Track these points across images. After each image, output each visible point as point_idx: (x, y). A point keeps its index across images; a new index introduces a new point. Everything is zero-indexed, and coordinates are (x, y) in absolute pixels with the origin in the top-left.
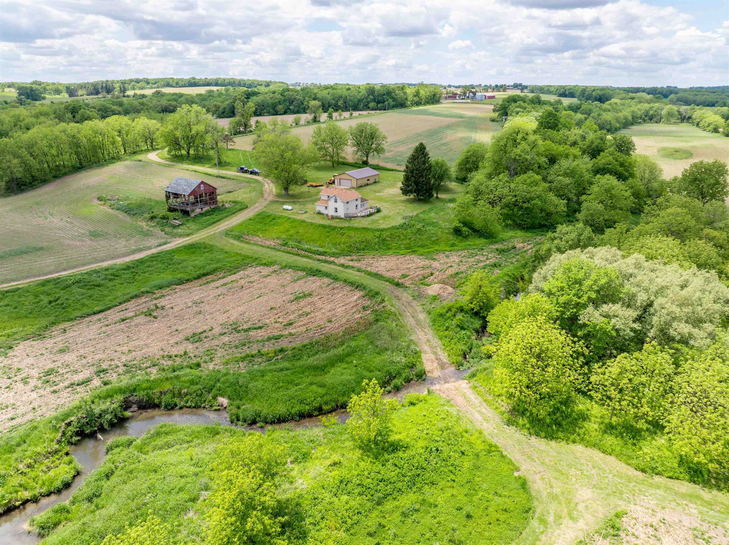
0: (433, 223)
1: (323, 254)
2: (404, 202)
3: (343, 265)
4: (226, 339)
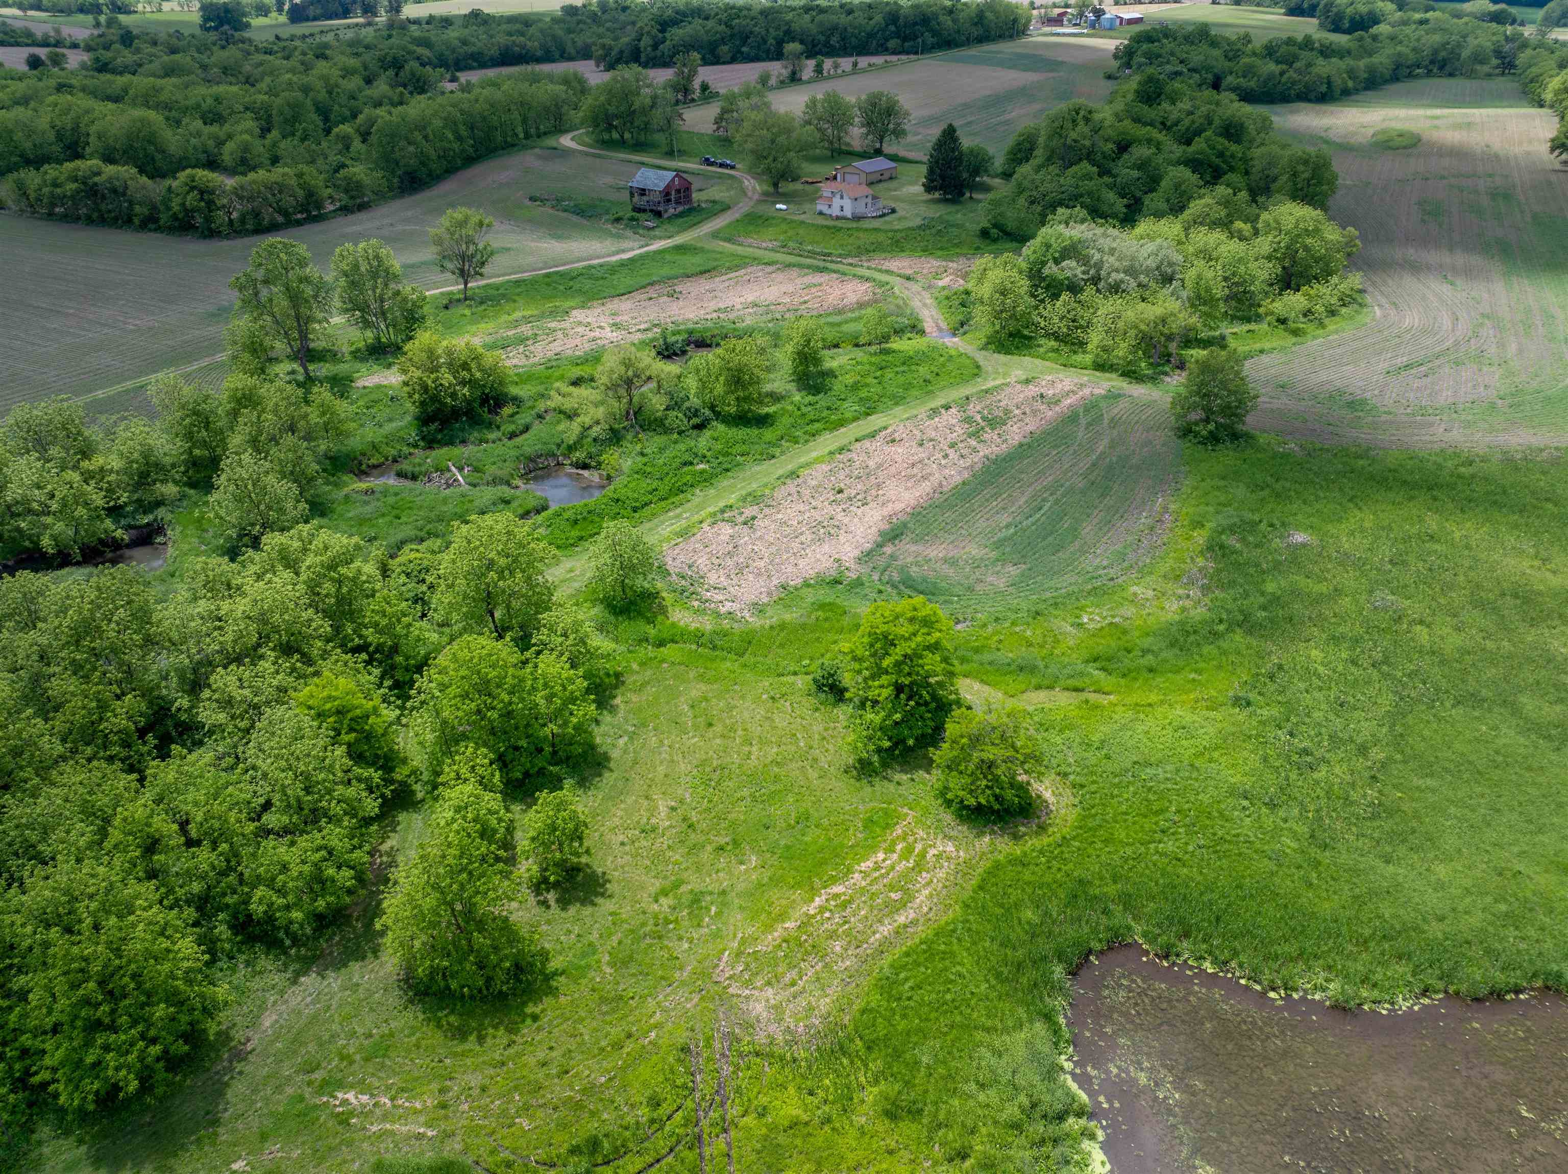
0: (957, 225)
2: (926, 201)
3: (851, 265)
4: (749, 311)
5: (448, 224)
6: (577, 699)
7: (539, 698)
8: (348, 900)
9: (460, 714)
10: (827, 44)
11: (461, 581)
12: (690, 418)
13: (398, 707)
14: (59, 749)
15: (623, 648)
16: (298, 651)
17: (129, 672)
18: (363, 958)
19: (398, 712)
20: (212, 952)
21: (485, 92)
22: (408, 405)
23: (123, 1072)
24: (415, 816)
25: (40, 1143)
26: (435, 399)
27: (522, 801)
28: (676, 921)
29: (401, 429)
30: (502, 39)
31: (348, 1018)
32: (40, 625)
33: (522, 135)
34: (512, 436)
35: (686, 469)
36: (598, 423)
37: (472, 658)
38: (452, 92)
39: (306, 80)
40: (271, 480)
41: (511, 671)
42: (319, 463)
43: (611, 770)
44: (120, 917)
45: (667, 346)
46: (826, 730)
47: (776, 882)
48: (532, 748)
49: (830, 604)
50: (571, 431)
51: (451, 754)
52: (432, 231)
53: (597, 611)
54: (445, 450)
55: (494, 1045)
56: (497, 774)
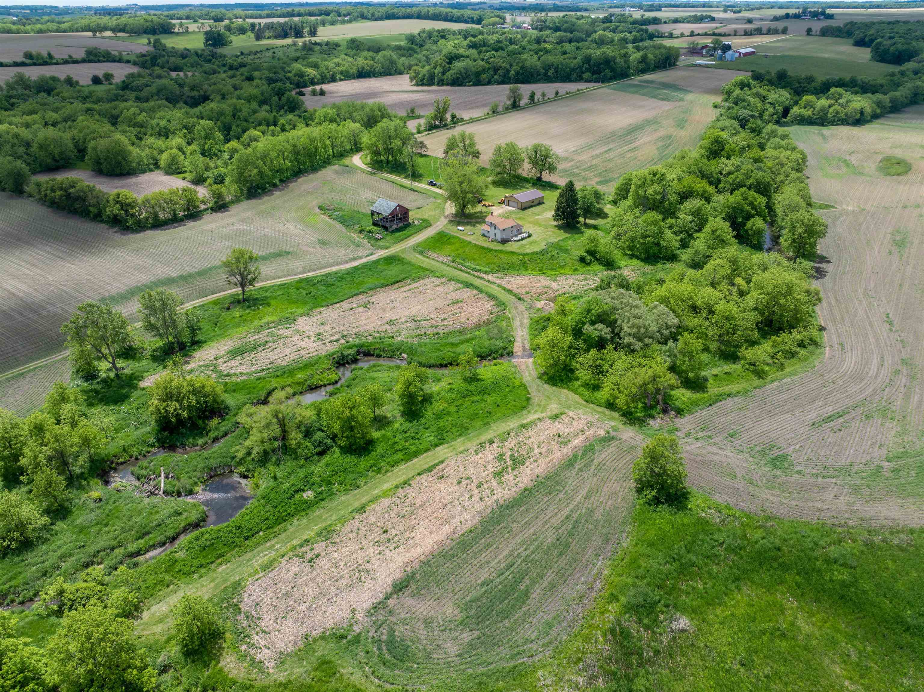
0: (567, 250)
1: (479, 271)
2: (556, 226)
3: (489, 281)
4: (408, 325)
10: (546, 74)
33: (331, 155)
34: (215, 439)
35: (296, 497)
45: (343, 357)
49: (329, 662)
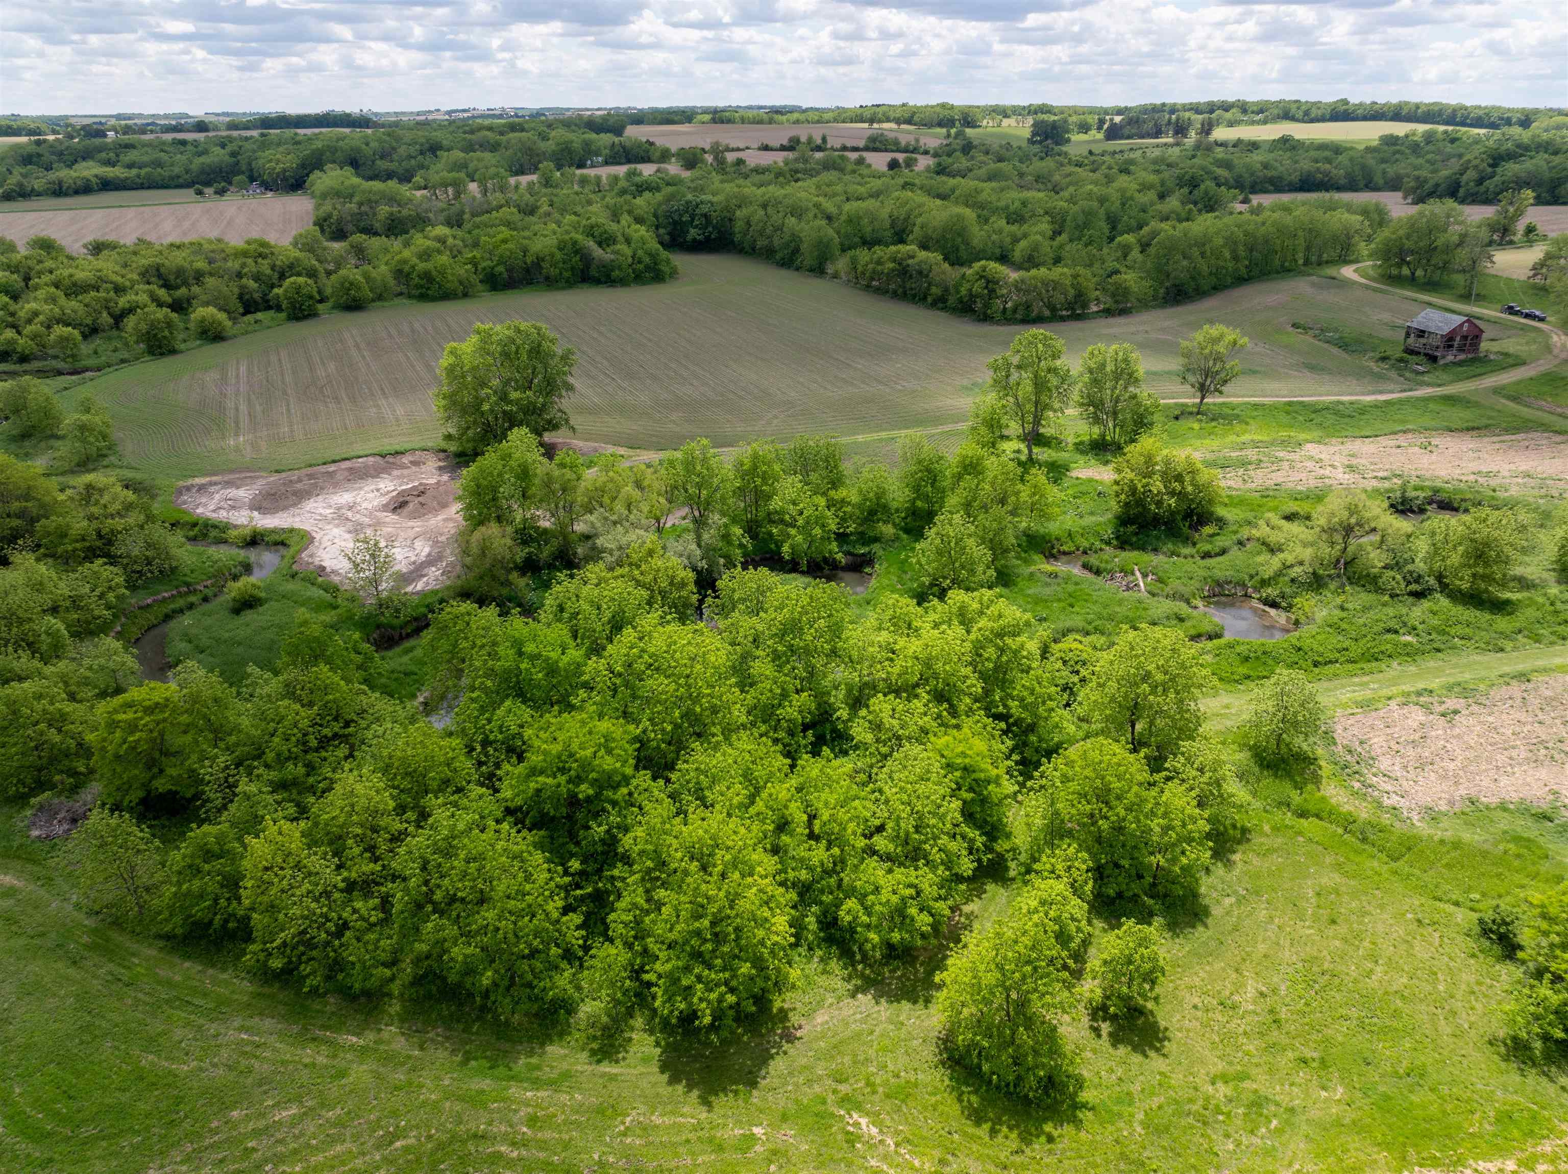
5: (1201, 339)
6: (1193, 840)
7: (1156, 825)
8: (919, 943)
9: (1074, 811)
11: (1113, 684)
12: (1409, 583)
13: (1018, 783)
14: (743, 719)
15: (1257, 804)
16: (948, 701)
17: (812, 674)
18: (915, 1002)
19: (1016, 788)
20: (797, 936)
21: (1276, 215)
22: (1113, 503)
23: (704, 1005)
24: (1002, 891)
25: (632, 1029)
26: (1140, 503)
27: (1106, 920)
28: (1228, 1115)
29: (1100, 524)
30: (1306, 165)
31: (885, 1050)
32: (762, 614)
33: (1301, 262)
34: (1206, 555)
35: (1389, 636)
36: (1301, 563)
37: (1101, 762)
38: (1240, 213)
39: (1105, 191)
40: (971, 542)
41: (1135, 788)
42: (1017, 538)
43: (1206, 926)
44: (743, 876)
45: (1404, 500)
46: (1479, 983)
47: (1357, 1127)
48: (1133, 872)
49: (1529, 840)
50: (1270, 564)
51: (1052, 846)
52: (1185, 343)
53: (1243, 756)
54: (1135, 554)
55: (1003, 1144)
56: (1091, 883)
